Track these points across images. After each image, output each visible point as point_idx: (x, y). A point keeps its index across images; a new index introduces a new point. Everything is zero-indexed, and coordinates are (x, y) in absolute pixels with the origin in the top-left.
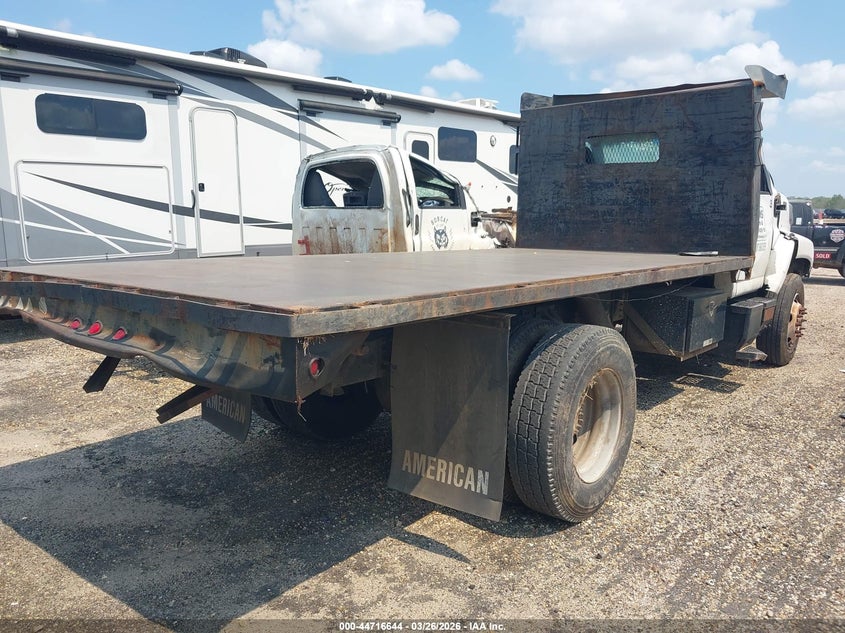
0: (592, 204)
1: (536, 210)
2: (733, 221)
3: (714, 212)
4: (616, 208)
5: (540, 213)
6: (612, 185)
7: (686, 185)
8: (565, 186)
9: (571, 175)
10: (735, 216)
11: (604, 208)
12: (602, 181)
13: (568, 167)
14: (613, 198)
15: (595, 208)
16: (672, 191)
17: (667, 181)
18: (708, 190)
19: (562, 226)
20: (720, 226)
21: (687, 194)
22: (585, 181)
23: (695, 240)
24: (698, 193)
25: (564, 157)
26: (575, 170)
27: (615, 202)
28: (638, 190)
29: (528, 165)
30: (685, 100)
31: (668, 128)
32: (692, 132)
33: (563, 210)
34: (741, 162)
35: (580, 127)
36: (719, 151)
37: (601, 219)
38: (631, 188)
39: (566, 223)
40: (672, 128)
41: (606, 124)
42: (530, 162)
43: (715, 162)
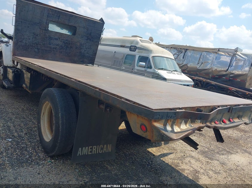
0: (50, 44)
1: (24, 42)
2: (91, 56)
3: (87, 53)
4: (58, 47)
5: (26, 44)
6: (57, 39)
7: (82, 44)
8: (39, 35)
9: (42, 32)
10: (92, 55)
11: (54, 46)
12: (54, 37)
13: (40, 29)
14: (57, 43)
15: (51, 46)
16: (77, 45)
17: (77, 42)
18: (87, 47)
19: (36, 50)
20: (88, 57)
21: (82, 47)
22: (48, 36)
23: (81, 60)
24: (84, 47)
25: (39, 25)
26: (44, 31)
27: (58, 45)
28: (66, 43)
29: (21, 23)
30: (86, 21)
31: (80, 27)
32: (86, 30)
33: (37, 44)
34: (97, 42)
35: (48, 16)
36: (92, 37)
37: (52, 50)
38: (64, 42)
39: (38, 49)
40: (81, 27)
41: (59, 19)
42: (22, 22)
43: (90, 40)
